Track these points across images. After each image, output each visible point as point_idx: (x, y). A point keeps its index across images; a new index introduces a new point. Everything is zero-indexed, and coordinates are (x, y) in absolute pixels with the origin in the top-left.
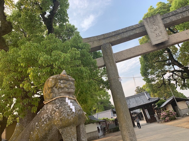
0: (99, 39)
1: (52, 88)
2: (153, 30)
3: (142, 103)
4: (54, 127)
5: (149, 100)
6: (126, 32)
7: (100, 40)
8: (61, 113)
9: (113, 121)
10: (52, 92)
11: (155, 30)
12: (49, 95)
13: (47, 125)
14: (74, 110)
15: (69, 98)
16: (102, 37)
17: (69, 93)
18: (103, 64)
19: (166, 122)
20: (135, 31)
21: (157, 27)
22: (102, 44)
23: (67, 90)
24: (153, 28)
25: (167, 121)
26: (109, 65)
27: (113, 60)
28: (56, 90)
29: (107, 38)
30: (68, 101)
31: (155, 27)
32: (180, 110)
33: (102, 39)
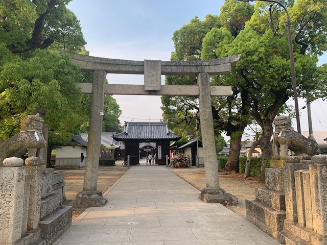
0: (94, 61)
1: (28, 124)
2: (150, 75)
3: (157, 137)
4: (24, 147)
5: (168, 134)
6: (126, 65)
7: (95, 63)
8: (30, 140)
9: (112, 150)
10: (27, 126)
11: (153, 76)
12: (25, 128)
13: (20, 144)
14: (38, 140)
15: (37, 132)
16: (99, 61)
17: (38, 129)
18: (91, 92)
19: (174, 167)
20: (134, 67)
21: (155, 73)
22: (96, 68)
23: (37, 127)
24: (151, 73)
25: (177, 167)
26: (95, 95)
27: (102, 91)
28: (30, 126)
29: (104, 64)
30: (36, 134)
31: (153, 72)
32: (198, 158)
33: (98, 63)
